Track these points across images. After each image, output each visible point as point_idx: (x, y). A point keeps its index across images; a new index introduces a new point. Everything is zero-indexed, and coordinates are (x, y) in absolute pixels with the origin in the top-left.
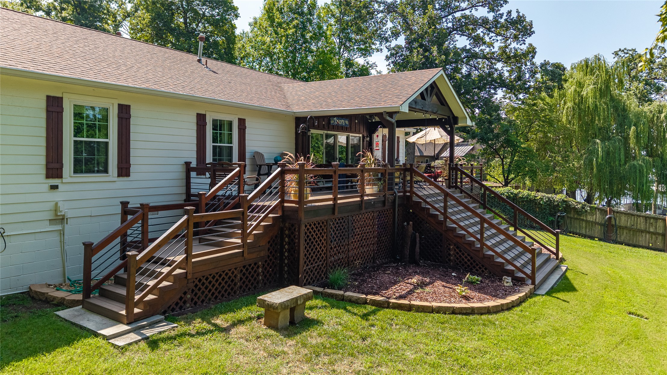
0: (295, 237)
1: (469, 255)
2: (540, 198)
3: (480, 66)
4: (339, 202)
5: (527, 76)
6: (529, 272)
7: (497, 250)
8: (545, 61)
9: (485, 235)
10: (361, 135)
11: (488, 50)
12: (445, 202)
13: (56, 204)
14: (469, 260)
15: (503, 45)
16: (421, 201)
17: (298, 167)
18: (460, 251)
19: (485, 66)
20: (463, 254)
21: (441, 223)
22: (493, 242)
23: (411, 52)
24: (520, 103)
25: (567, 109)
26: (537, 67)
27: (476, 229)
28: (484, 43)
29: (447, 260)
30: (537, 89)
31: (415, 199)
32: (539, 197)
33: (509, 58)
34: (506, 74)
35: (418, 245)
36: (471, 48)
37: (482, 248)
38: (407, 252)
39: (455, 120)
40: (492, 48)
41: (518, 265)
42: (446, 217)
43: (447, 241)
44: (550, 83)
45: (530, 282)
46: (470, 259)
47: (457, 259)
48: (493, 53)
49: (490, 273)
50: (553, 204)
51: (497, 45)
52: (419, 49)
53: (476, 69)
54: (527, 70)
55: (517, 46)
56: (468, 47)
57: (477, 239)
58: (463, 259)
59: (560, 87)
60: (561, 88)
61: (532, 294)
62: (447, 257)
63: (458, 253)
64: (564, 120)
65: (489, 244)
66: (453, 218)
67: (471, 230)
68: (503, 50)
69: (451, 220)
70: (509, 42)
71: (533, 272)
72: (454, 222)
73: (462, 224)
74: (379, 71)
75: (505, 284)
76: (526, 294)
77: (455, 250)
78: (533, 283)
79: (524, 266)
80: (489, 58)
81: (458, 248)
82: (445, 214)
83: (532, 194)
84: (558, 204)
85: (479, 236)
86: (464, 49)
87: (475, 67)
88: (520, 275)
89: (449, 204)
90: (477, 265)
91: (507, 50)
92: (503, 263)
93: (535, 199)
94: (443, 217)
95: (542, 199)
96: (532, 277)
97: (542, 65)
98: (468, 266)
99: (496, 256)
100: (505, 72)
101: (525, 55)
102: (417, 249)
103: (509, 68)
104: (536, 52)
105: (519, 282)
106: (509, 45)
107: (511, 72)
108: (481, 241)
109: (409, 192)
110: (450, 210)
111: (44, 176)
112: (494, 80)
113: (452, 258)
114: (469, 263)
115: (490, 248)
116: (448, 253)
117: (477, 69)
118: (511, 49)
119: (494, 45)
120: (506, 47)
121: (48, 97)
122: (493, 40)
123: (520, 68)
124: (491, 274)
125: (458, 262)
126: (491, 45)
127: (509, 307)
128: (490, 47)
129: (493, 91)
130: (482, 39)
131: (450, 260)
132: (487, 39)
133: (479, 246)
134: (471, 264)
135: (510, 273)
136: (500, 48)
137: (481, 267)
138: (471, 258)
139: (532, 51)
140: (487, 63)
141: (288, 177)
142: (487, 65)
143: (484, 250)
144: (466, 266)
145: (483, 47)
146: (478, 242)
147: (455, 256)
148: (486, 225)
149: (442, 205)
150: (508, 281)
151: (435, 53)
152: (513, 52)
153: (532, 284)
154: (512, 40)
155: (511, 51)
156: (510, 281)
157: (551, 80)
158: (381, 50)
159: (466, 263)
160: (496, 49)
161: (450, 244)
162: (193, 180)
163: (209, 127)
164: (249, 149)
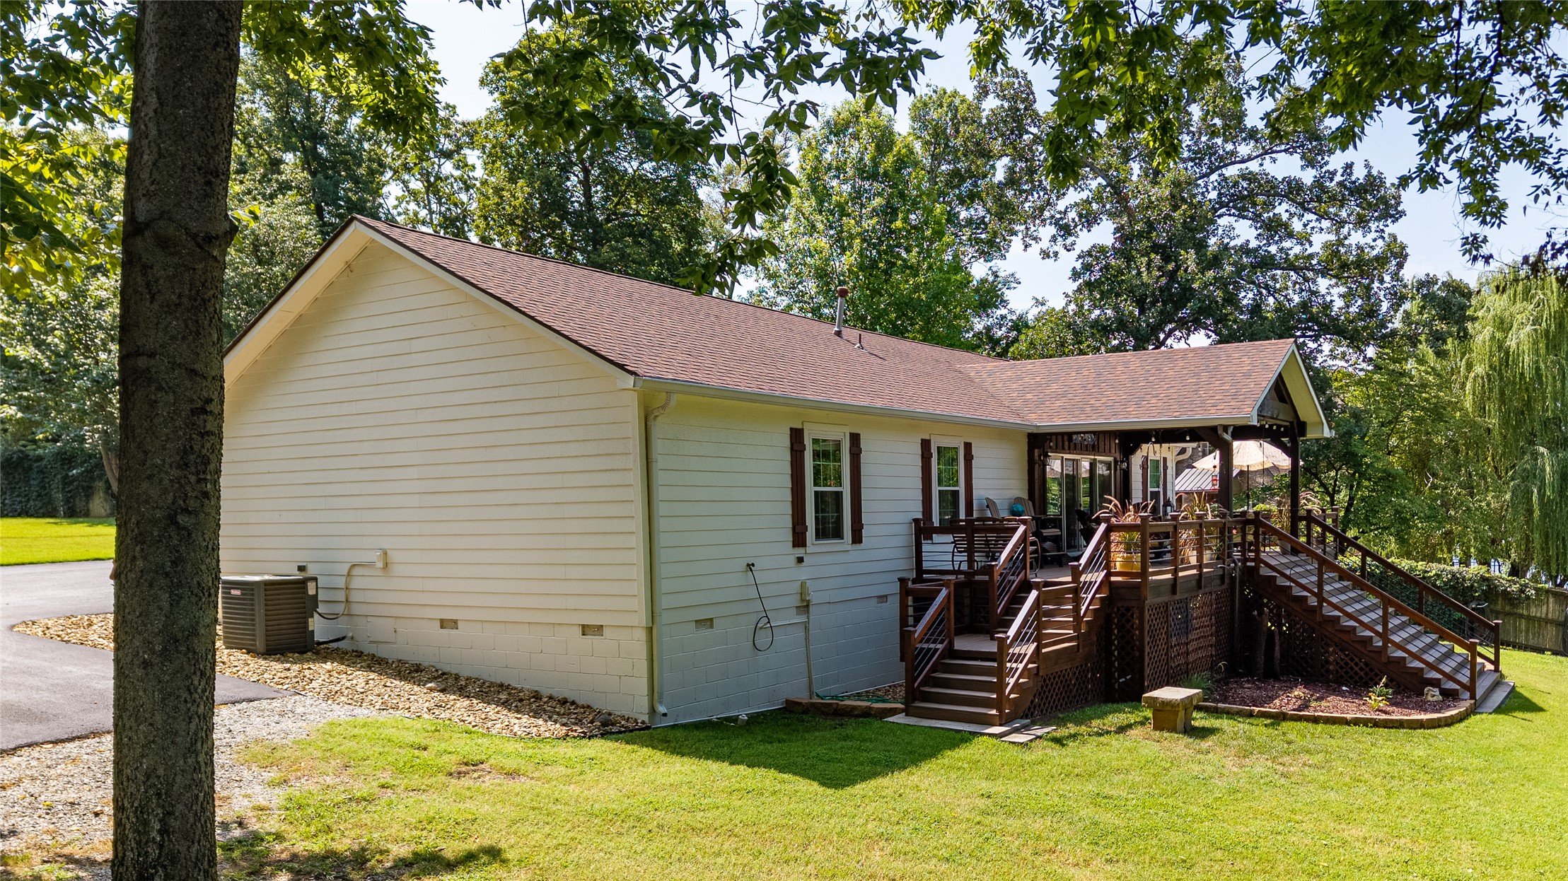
0: (1132, 626)
1: (1361, 661)
2: (1436, 574)
3: (1278, 286)
4: (1181, 574)
5: (1385, 306)
6: (1465, 680)
7: (1411, 647)
8: (1428, 275)
9: (1390, 626)
10: (1110, 459)
11: (1297, 249)
12: (1320, 575)
13: (803, 584)
15: (1333, 237)
16: (1275, 574)
17: (1139, 521)
18: (1347, 655)
19: (1290, 284)
20: (1352, 660)
21: (1315, 610)
22: (1405, 635)
23: (1129, 259)
24: (1370, 368)
25: (1475, 380)
26: (1405, 286)
27: (1374, 616)
28: (1290, 235)
29: (1323, 671)
30: (1409, 338)
31: (1264, 571)
32: (1434, 572)
33: (1344, 266)
34: (1339, 303)
35: (1277, 648)
36: (1259, 246)
37: (1385, 646)
38: (1261, 659)
39: (1301, 427)
40: (1307, 246)
41: (1447, 670)
42: (1321, 599)
43: (1324, 640)
44: (1440, 326)
45: (1467, 695)
46: (1363, 666)
47: (1342, 668)
48: (1311, 256)
49: (1399, 687)
50: (1463, 585)
51: (1319, 241)
52: (1153, 256)
53: (1269, 292)
54: (1382, 293)
55: (1362, 241)
56: (1254, 244)
57: (1376, 632)
58: (1352, 668)
59: (1462, 334)
60: (1464, 337)
61: (1473, 711)
62: (1323, 666)
63: (1342, 659)
64: (1468, 404)
65: (1396, 639)
66: (1334, 600)
67: (1365, 619)
68: (1333, 250)
69: (1330, 603)
70: (1345, 231)
71: (1473, 679)
72: (1336, 607)
73: (1349, 609)
74: (1041, 299)
75: (1430, 698)
76: (1467, 710)
77: (1337, 655)
78: (1473, 697)
79: (1456, 670)
80: (1302, 269)
81: (1342, 650)
82: (1320, 596)
83: (1419, 568)
84: (1472, 586)
85: (1379, 628)
86: (1245, 249)
87: (1267, 287)
88: (1451, 685)
89: (1325, 576)
91: (1342, 250)
92: (1422, 669)
93: (1424, 578)
94: (1315, 599)
95: (1438, 576)
96: (1471, 688)
97: (1421, 284)
98: (1361, 678)
99: (1409, 659)
100: (1335, 298)
101: (1381, 260)
102: (1277, 654)
103: (1343, 290)
104: (1407, 255)
105: (1450, 696)
106: (1346, 238)
107: (1348, 297)
108: (1384, 636)
109: (1252, 560)
110: (1327, 588)
111: (791, 544)
112: (1313, 318)
113: (1331, 667)
114: (1362, 674)
115: (1399, 646)
116: (1324, 660)
117: (1272, 291)
118: (1350, 245)
119: (1311, 239)
120: (1340, 242)
121: (791, 429)
122: (1313, 228)
123: (1368, 288)
125: (1342, 672)
126: (1304, 239)
127: (1449, 722)
128: (1302, 244)
129: (1312, 345)
130: (1286, 226)
131: (1328, 671)
132: (1297, 226)
133: (1380, 644)
134: (1366, 674)
135: (1435, 683)
136: (1326, 246)
138: (1367, 665)
139: (1398, 253)
140: (1294, 278)
141: (1115, 537)
142: (1295, 283)
143: (1389, 650)
144: (1357, 678)
145: (1287, 244)
146: (1378, 638)
147: (1337, 663)
148: (1391, 610)
149: (1315, 579)
150: (1433, 694)
151: (1192, 267)
152: (1354, 253)
153: (1471, 699)
154: (1351, 226)
155: (1349, 252)
156: (1438, 693)
157: (1442, 319)
158: (1056, 254)
159: (1356, 673)
160: (1316, 247)
161: (1329, 646)
162: (925, 548)
163: (934, 460)
164: (976, 494)
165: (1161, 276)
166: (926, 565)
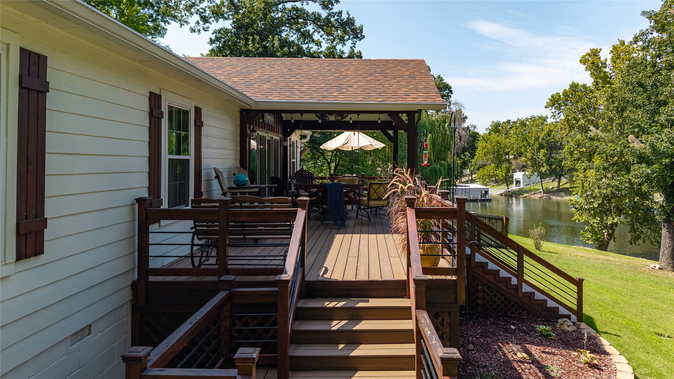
1: (502, 295)
10: (279, 138)
14: (502, 302)
15: (328, 45)
18: (492, 292)
20: (495, 295)
28: (313, 41)
37: (519, 284)
40: (319, 47)
43: (474, 281)
45: (575, 318)
46: (503, 300)
47: (488, 302)
48: (321, 52)
51: (325, 46)
56: (296, 42)
58: (495, 302)
63: (488, 295)
68: (330, 51)
70: (335, 43)
77: (484, 291)
81: (488, 288)
90: (513, 306)
92: (544, 300)
96: (579, 314)
98: (502, 309)
99: (535, 293)
108: (519, 276)
113: (480, 302)
114: (502, 306)
115: (529, 284)
116: (475, 296)
120: (334, 48)
122: (324, 39)
124: (530, 316)
125: (488, 305)
126: (318, 44)
128: (317, 46)
130: (311, 36)
131: (477, 305)
132: (316, 36)
133: (516, 283)
136: (327, 48)
137: (518, 308)
138: (506, 299)
139: (358, 56)
143: (523, 287)
146: (514, 278)
147: (485, 298)
152: (338, 54)
153: (579, 321)
154: (338, 41)
156: (571, 324)
160: (323, 49)
161: (478, 285)
162: (153, 239)
163: (165, 122)
164: (205, 162)
165: (259, 47)
166: (154, 264)
